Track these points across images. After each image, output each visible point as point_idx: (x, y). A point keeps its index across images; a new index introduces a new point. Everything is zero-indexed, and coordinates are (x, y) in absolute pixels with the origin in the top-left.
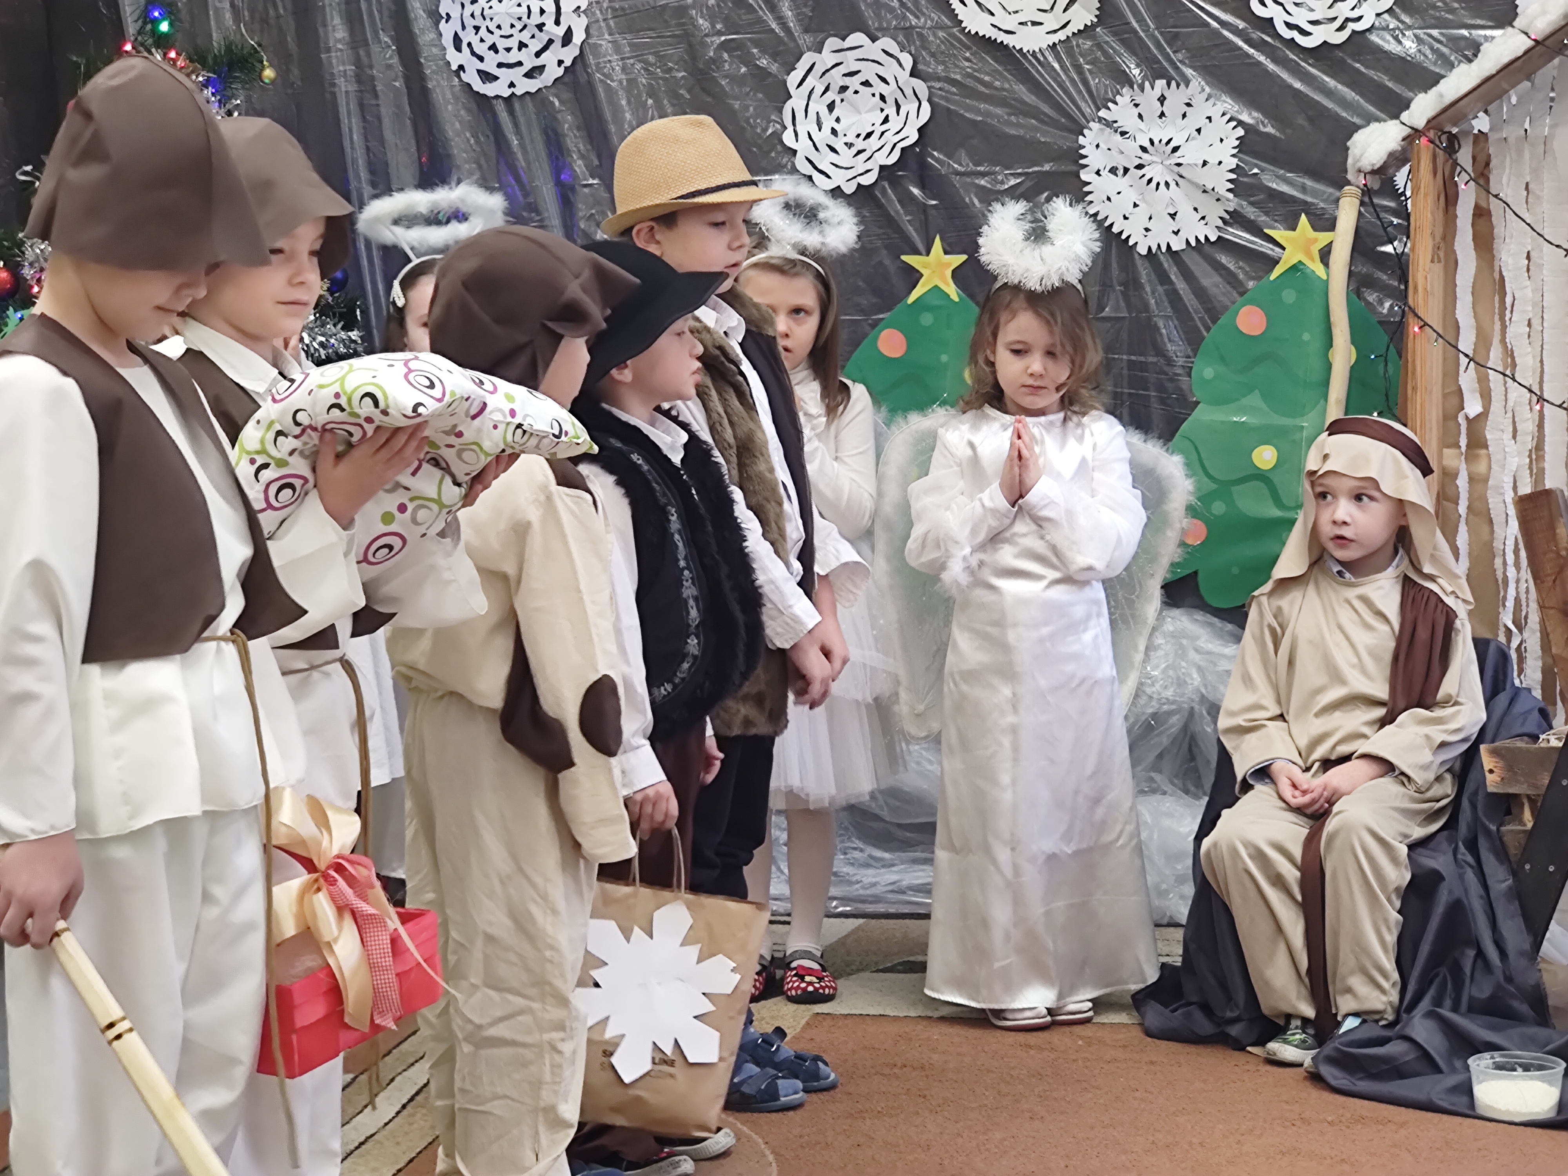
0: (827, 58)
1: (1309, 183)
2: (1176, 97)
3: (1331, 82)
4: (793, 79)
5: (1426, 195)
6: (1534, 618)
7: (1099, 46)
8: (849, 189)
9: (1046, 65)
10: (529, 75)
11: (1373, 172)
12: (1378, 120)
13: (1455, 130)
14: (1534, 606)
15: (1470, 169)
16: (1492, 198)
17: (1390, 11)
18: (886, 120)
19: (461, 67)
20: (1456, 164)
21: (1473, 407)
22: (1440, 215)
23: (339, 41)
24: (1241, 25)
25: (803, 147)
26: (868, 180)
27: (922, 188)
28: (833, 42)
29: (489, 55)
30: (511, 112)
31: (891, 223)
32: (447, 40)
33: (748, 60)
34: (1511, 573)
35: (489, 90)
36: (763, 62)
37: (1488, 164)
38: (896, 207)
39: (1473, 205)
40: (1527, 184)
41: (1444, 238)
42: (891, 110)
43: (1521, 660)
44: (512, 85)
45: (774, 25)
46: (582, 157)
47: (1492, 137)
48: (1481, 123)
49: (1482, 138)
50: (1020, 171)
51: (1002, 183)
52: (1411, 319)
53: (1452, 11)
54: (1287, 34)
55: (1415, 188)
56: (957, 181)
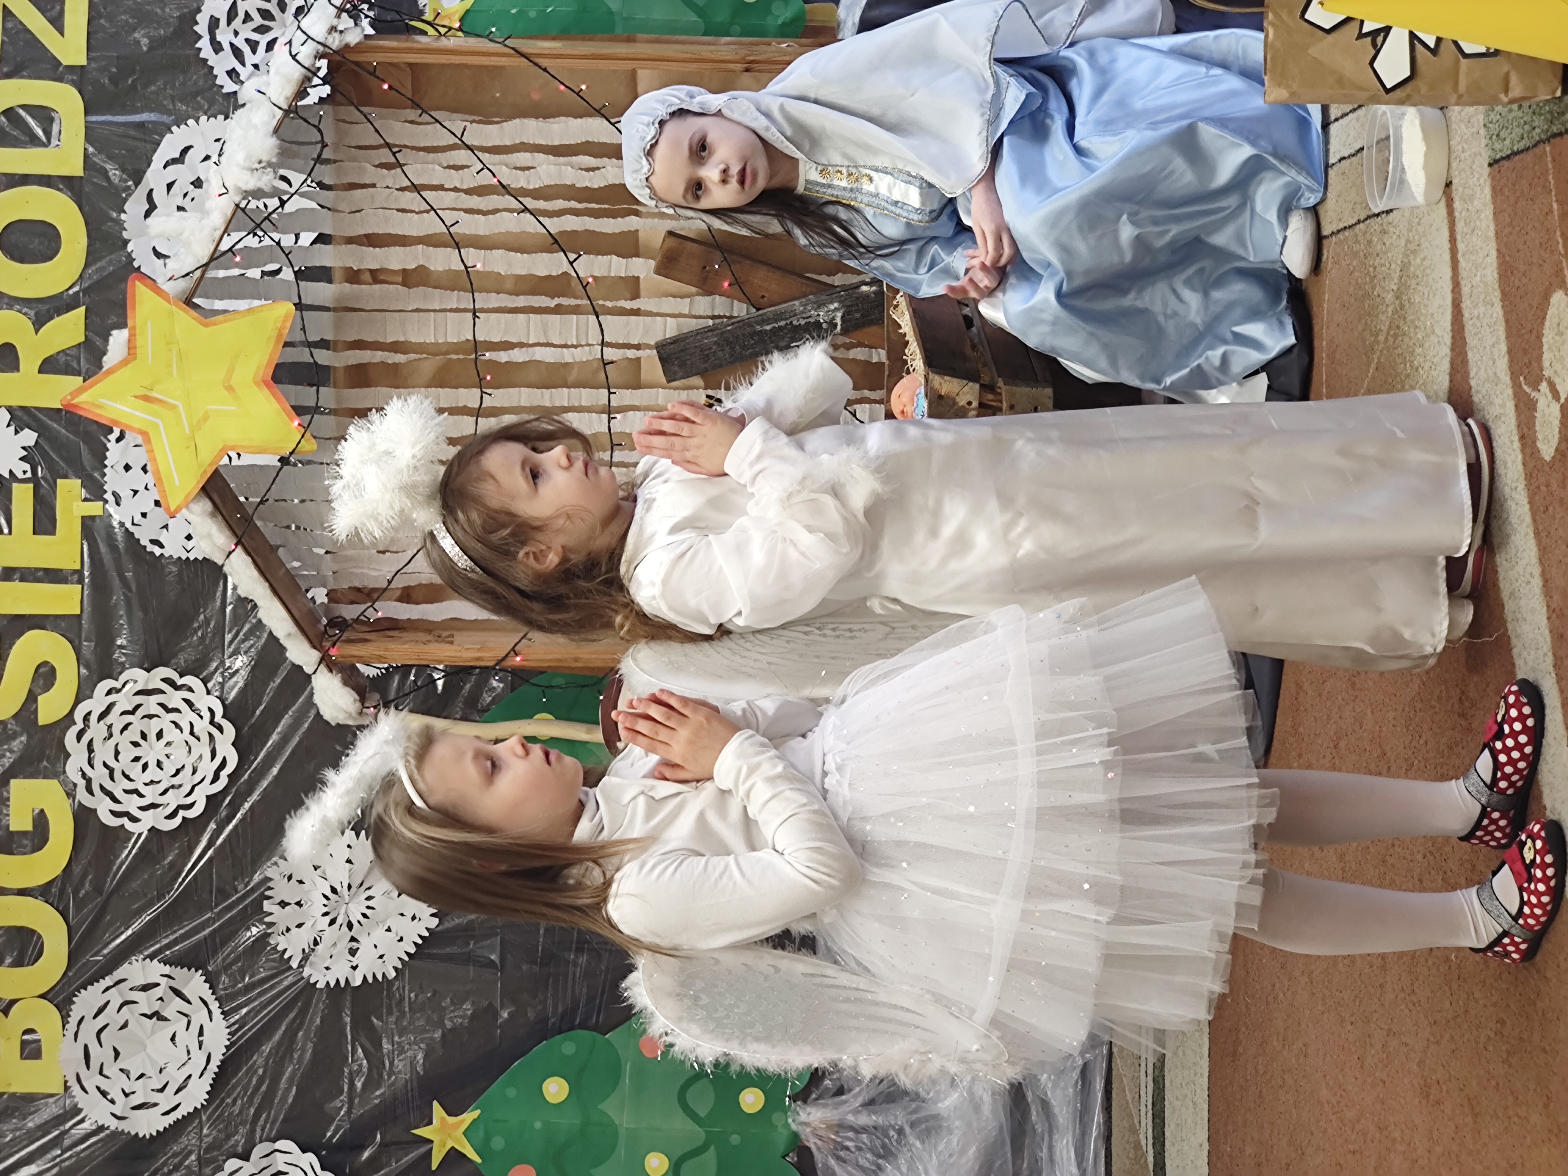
2: (281, 890)
3: (275, 737)
5: (387, 650)
7: (226, 968)
9: (242, 1022)
11: (363, 699)
12: (312, 694)
13: (325, 621)
15: (363, 607)
16: (392, 586)
17: (205, 682)
20: (357, 621)
22: (407, 636)
24: (213, 826)
27: (363, 1148)
37: (359, 590)
39: (398, 604)
40: (379, 552)
41: (430, 631)
47: (332, 585)
48: (320, 595)
49: (333, 595)
50: (350, 1048)
51: (361, 1065)
52: (508, 663)
53: (207, 621)
54: (223, 781)
55: (381, 659)
56: (357, 1112)
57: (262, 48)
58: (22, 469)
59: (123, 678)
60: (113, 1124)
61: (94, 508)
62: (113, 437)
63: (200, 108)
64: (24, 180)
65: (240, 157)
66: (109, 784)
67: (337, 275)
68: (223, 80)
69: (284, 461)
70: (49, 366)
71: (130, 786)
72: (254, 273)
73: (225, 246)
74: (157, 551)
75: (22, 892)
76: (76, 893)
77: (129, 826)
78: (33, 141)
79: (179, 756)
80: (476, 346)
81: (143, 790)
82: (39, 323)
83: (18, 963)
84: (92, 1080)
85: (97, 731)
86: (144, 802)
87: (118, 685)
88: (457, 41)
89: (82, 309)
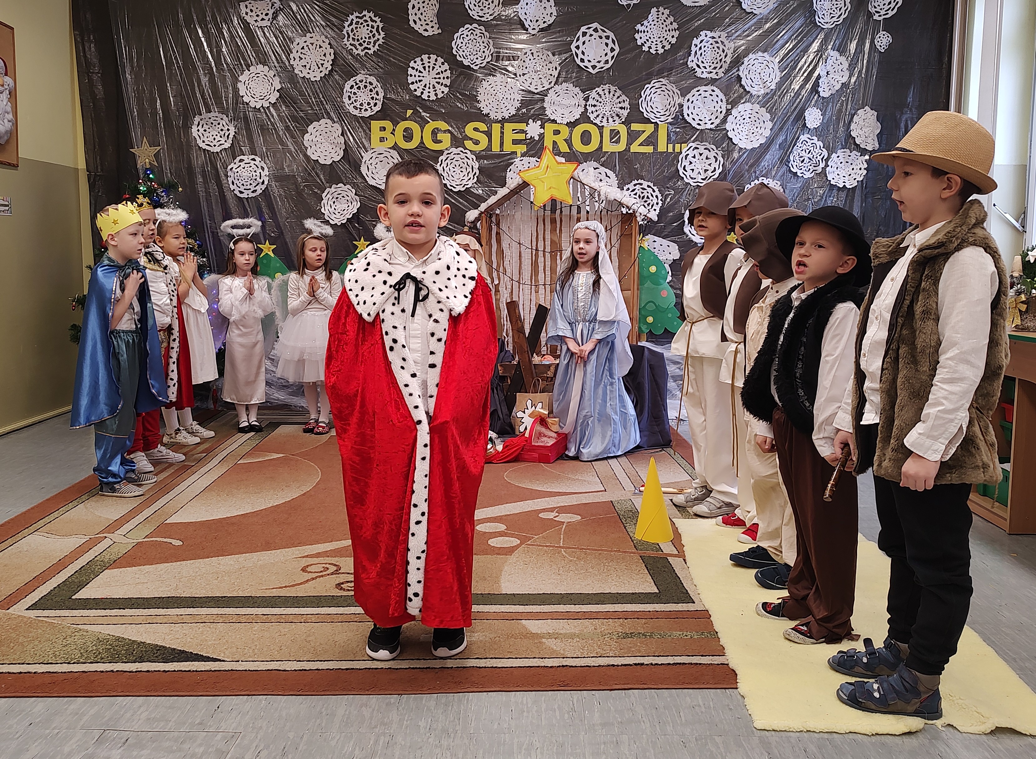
0: (333, 190)
1: (456, 225)
3: (461, 201)
4: (324, 195)
5: (484, 229)
6: (511, 334)
8: (339, 224)
10: (253, 192)
11: (472, 222)
12: (473, 210)
13: (491, 213)
14: (511, 331)
15: (495, 222)
16: (500, 230)
17: (475, 183)
18: (348, 206)
19: (234, 190)
20: (491, 221)
21: (496, 282)
22: (487, 234)
23: (200, 182)
25: (326, 213)
26: (344, 222)
27: (358, 224)
28: (334, 186)
29: (242, 187)
30: (248, 202)
31: (351, 233)
32: (230, 183)
33: (312, 190)
34: (505, 323)
35: (242, 196)
36: (316, 190)
37: (499, 221)
38: (351, 229)
39: (496, 232)
40: (509, 227)
41: (488, 239)
42: (350, 204)
43: (508, 344)
44: (248, 195)
45: (319, 181)
46: (267, 214)
47: (500, 214)
48: (498, 212)
49: (498, 214)
53: (491, 183)
54: (450, 188)
55: (482, 227)
56: (367, 222)
57: (635, 196)
58: (529, 136)
59: (476, 162)
60: (364, 161)
61: (519, 155)
62: (537, 159)
63: (620, 181)
64: (602, 137)
65: (609, 191)
66: (449, 159)
67: (579, 215)
68: (627, 186)
69: (532, 203)
70: (555, 143)
71: (449, 164)
72: (579, 195)
73: (586, 186)
74: (508, 170)
75: (422, 137)
76: (422, 151)
77: (439, 164)
78: (611, 139)
79: (456, 176)
80: (561, 251)
81: (448, 167)
82: (565, 140)
83: (404, 136)
84: (374, 155)
85: (463, 155)
86: (445, 168)
87: (474, 160)
88: (638, 247)
89: (569, 151)
